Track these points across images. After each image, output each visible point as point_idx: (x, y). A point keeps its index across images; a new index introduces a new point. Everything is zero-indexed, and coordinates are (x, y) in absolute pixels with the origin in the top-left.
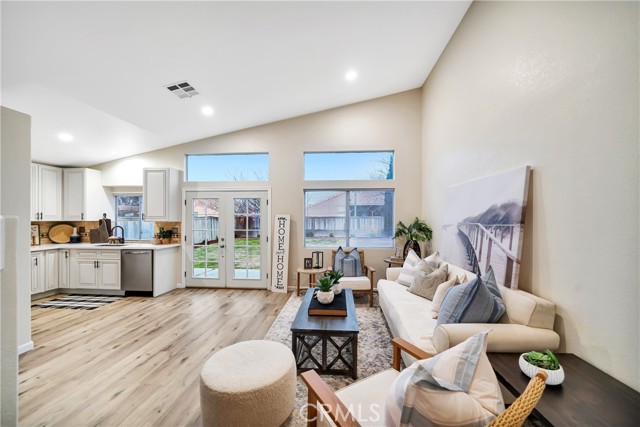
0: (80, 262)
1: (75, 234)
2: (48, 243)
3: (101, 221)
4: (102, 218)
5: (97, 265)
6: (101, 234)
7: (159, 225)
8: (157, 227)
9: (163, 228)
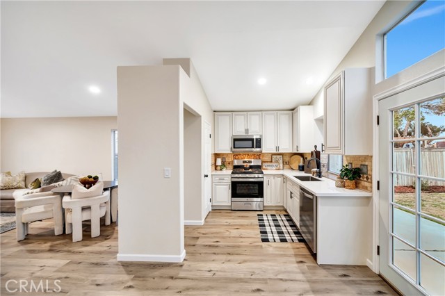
1: (301, 163)
2: (288, 169)
3: (312, 153)
6: (311, 165)
7: (348, 159)
8: (346, 162)
9: (351, 163)
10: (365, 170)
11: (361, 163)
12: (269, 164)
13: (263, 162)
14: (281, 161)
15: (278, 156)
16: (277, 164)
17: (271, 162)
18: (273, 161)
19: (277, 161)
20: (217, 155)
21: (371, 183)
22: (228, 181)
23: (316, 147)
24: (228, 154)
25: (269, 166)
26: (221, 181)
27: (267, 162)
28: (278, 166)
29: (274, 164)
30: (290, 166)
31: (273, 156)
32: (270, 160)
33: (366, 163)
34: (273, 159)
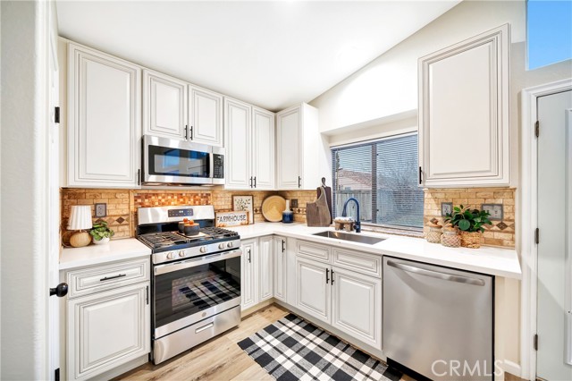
0: (301, 264)
1: (288, 211)
2: (261, 221)
3: (319, 190)
4: (319, 184)
5: (330, 277)
6: (320, 212)
7: (439, 195)
8: (433, 201)
9: (451, 204)
10: (494, 213)
11: (482, 201)
12: (227, 214)
13: (216, 211)
14: (250, 208)
15: (244, 198)
16: (243, 213)
17: (232, 210)
18: (235, 207)
19: (243, 208)
20: (70, 196)
21: (513, 233)
22: (139, 279)
23: (323, 180)
24: (115, 192)
25: (228, 218)
26: (107, 284)
27: (224, 210)
28: (246, 218)
29: (238, 214)
30: (263, 217)
31: (235, 198)
32: (230, 207)
33: (500, 201)
34: (235, 203)
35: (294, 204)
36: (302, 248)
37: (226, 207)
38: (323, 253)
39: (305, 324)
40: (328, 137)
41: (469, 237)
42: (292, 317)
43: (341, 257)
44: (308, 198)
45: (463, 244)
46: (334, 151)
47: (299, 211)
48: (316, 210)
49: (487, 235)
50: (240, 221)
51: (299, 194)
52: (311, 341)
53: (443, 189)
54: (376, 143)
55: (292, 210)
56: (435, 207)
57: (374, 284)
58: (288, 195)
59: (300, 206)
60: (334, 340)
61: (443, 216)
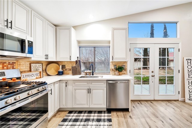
1: (60, 70)
3: (76, 61)
5: (89, 91)
6: (77, 69)
7: (113, 63)
8: (112, 65)
9: (116, 65)
10: (124, 67)
11: (122, 65)
12: (27, 74)
14: (41, 70)
15: (37, 65)
16: (37, 72)
17: (30, 71)
18: (32, 70)
19: (37, 70)
21: (127, 71)
23: (78, 57)
25: (28, 76)
27: (25, 72)
28: (39, 75)
29: (34, 73)
30: (47, 73)
31: (32, 65)
32: (29, 69)
33: (124, 65)
34: (32, 67)
35: (63, 67)
36: (76, 83)
37: (26, 70)
38: (86, 83)
39: (78, 112)
40: (79, 42)
41: (121, 73)
42: (70, 112)
43: (93, 83)
44: (71, 65)
45: (120, 75)
46: (80, 47)
47: (66, 70)
48: (76, 69)
49: (123, 72)
50: (36, 77)
51: (66, 63)
52: (83, 116)
53: (114, 62)
54: (95, 47)
55: (62, 70)
56: (113, 66)
57: (104, 89)
58: (60, 63)
59: (66, 68)
60: (90, 112)
61: (115, 68)
